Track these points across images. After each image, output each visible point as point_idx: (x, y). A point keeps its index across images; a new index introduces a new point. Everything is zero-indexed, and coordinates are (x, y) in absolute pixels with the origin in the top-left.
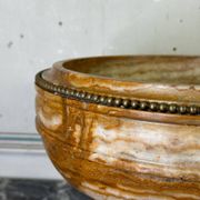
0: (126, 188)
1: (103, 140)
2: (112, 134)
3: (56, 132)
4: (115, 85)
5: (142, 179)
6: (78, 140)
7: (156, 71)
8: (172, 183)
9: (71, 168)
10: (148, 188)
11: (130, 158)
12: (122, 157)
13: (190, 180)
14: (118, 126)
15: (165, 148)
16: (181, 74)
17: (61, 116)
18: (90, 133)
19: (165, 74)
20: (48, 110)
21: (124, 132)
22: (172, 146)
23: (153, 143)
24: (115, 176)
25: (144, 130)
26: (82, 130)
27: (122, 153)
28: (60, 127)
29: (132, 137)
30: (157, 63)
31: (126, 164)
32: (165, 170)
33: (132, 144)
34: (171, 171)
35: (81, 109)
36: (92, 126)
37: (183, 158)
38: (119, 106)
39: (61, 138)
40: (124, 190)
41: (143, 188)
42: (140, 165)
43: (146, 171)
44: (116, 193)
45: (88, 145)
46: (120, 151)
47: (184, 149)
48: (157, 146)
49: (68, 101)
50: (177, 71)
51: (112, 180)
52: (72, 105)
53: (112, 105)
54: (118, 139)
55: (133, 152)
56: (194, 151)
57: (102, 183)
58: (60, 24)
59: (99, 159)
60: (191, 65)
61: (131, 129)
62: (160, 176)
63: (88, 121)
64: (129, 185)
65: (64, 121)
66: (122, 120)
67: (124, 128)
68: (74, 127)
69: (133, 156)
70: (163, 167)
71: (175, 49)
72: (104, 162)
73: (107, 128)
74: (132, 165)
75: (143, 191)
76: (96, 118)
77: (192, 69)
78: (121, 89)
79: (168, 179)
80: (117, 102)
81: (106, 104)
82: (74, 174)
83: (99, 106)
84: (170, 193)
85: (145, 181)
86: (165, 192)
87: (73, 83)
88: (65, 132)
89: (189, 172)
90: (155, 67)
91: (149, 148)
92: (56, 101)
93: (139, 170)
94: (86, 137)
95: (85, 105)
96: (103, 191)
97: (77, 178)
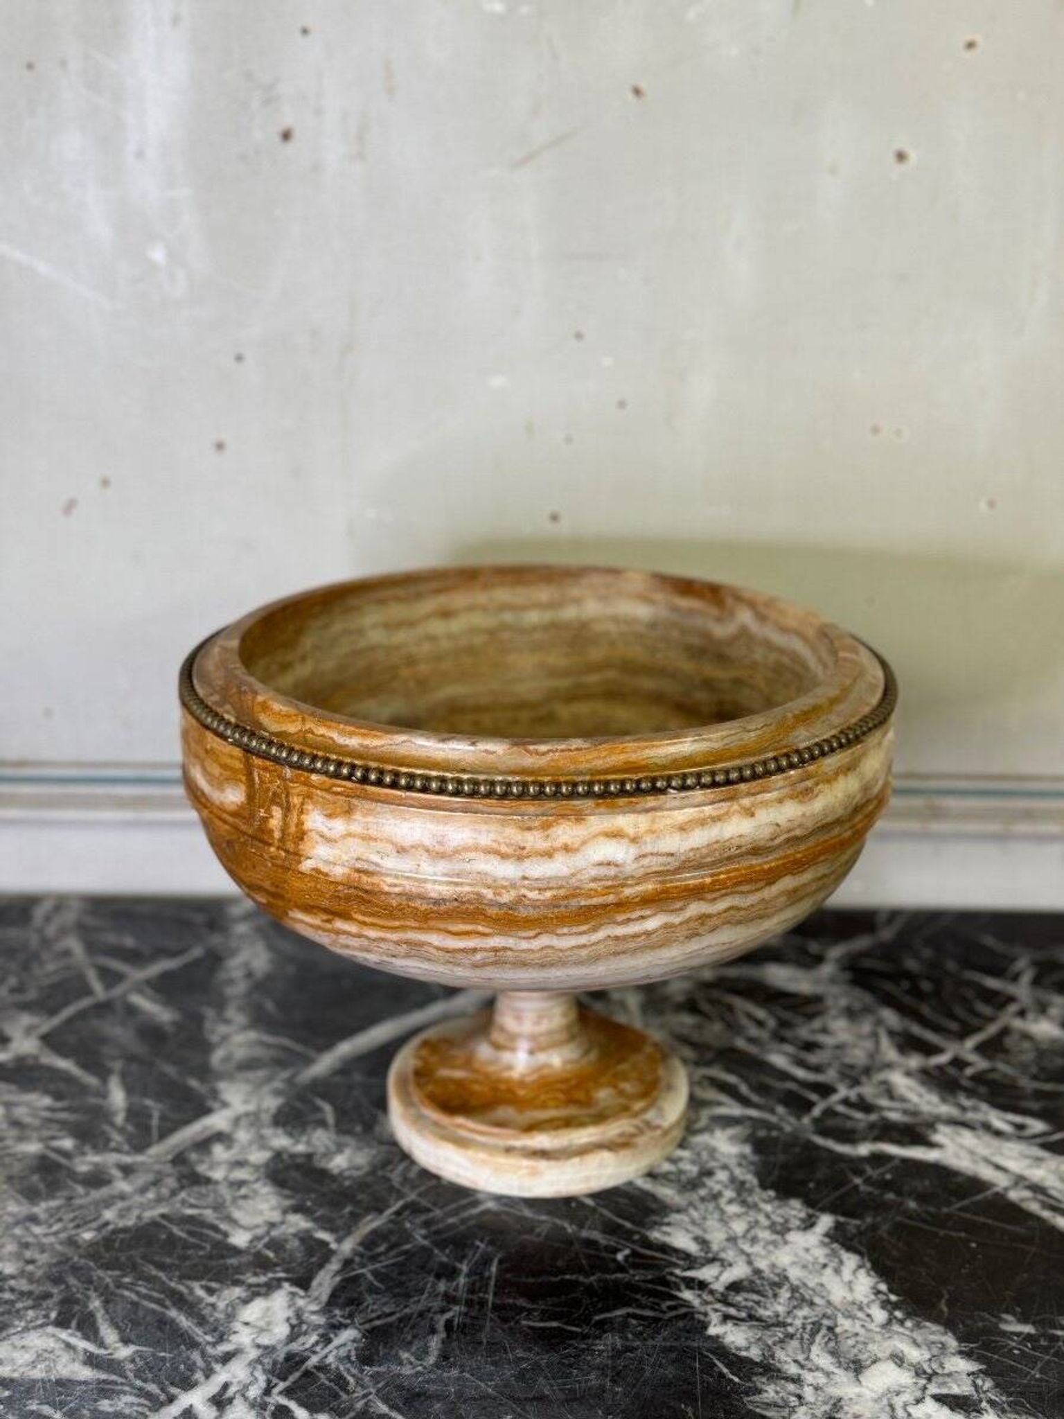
0: (367, 919)
1: (322, 836)
2: (338, 826)
3: (235, 814)
4: (342, 733)
5: (394, 903)
6: (277, 835)
7: (484, 609)
8: (443, 908)
9: (267, 885)
10: (405, 917)
11: (372, 868)
12: (358, 865)
13: (469, 902)
14: (348, 812)
15: (428, 851)
16: (548, 616)
17: (243, 787)
18: (300, 824)
19: (508, 617)
20: (216, 770)
21: (358, 823)
22: (438, 848)
23: (407, 843)
24: (348, 898)
25: (392, 821)
26: (285, 816)
27: (358, 859)
28: (242, 807)
29: (372, 833)
30: (486, 587)
31: (364, 878)
32: (429, 886)
33: (373, 844)
34: (440, 888)
35: (280, 777)
36: (302, 812)
37: (458, 867)
38: (349, 778)
39: (243, 827)
40: (364, 923)
41: (398, 919)
42: (389, 880)
43: (397, 890)
44: (352, 928)
45: (297, 844)
46: (355, 856)
47: (456, 852)
48: (412, 847)
49: (257, 761)
50: (540, 606)
51: (342, 906)
52: (265, 769)
53: (337, 775)
54: (350, 835)
55: (375, 858)
56: (473, 855)
57: (325, 911)
58: (220, 446)
59: (317, 870)
60: (575, 592)
61: (370, 819)
62: (421, 897)
63: (296, 800)
64: (372, 915)
65: (250, 797)
66: (355, 801)
67: (357, 816)
68: (268, 811)
69: (377, 865)
70: (425, 881)
71: (554, 518)
72: (327, 875)
73: (330, 816)
74: (375, 880)
75: (397, 923)
76: (309, 796)
77: (578, 601)
78: (354, 742)
79: (436, 902)
80: (345, 771)
81: (326, 773)
82: (274, 895)
83: (314, 777)
84: (442, 925)
85: (400, 908)
86: (432, 923)
87: (264, 719)
88: (252, 816)
89: (467, 889)
90: (481, 597)
91: (402, 851)
92: (232, 757)
93: (386, 889)
94: (293, 829)
95: (288, 772)
96: (329, 926)
97: (280, 903)
